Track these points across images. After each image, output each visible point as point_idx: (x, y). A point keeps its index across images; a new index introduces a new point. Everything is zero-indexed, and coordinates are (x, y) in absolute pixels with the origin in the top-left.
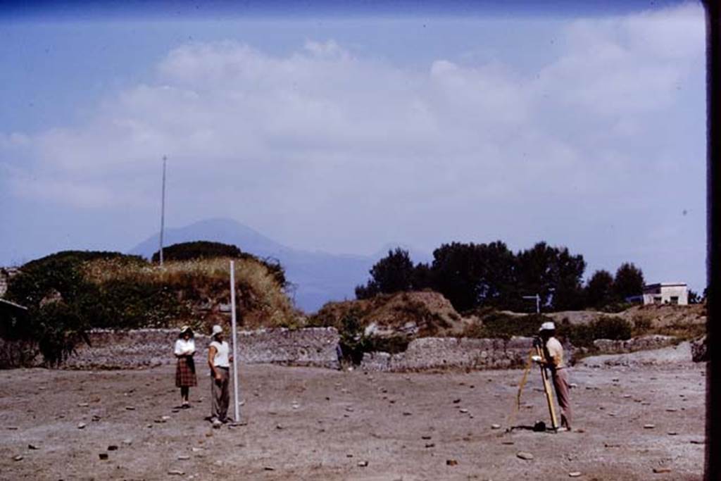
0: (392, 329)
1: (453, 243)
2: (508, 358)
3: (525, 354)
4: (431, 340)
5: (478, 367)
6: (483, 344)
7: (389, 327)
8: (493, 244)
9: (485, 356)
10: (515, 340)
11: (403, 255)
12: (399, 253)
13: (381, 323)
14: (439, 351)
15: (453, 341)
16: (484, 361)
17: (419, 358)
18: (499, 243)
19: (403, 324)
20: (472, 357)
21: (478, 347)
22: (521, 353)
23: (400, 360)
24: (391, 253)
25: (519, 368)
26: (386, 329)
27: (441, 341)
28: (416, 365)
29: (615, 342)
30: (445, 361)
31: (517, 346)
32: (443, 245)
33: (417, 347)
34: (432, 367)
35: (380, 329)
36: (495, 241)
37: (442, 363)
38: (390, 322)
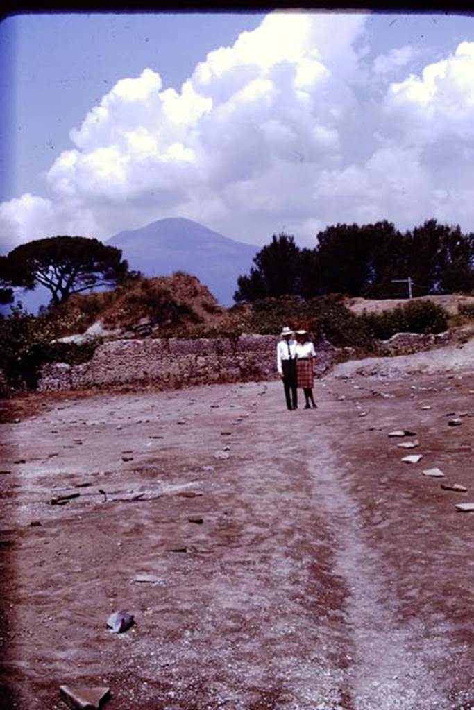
0: (121, 327)
1: (338, 225)
2: (237, 365)
3: (261, 359)
4: (125, 344)
5: (194, 380)
6: (199, 345)
7: (118, 325)
8: (379, 224)
9: (201, 365)
10: (245, 339)
11: (288, 240)
12: (283, 239)
13: (107, 321)
14: (138, 358)
15: (156, 343)
16: (201, 371)
17: (108, 368)
18: (386, 223)
19: (137, 321)
20: (184, 367)
21: (192, 352)
22: (254, 358)
23: (84, 373)
24: (274, 238)
25: (251, 380)
26: (112, 329)
27: (138, 344)
28: (106, 379)
29: (422, 335)
30: (145, 373)
31: (248, 347)
32: (328, 227)
33: (105, 353)
34: (127, 382)
35: (105, 328)
36: (381, 220)
37: (141, 375)
38: (121, 318)
